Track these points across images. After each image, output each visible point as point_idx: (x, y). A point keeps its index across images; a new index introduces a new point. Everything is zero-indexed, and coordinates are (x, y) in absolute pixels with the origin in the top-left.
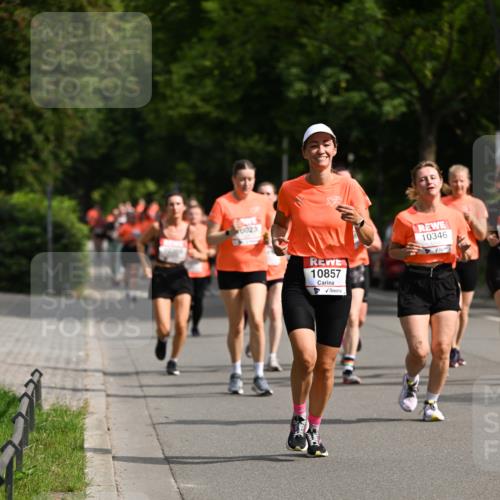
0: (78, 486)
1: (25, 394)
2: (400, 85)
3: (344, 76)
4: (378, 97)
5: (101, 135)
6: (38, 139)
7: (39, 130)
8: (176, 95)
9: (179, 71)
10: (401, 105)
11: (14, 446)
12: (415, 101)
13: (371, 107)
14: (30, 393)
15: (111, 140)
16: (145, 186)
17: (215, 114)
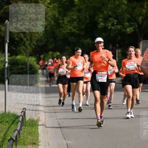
0: (37, 142)
1: (21, 115)
2: (132, 23)
3: (116, 21)
4: (125, 27)
5: (43, 38)
6: (25, 39)
7: (25, 37)
8: (65, 26)
9: (66, 19)
10: (132, 29)
11: (18, 130)
12: (136, 28)
13: (123, 30)
14: (22, 115)
15: (46, 40)
16: (56, 54)
17: (77, 32)
